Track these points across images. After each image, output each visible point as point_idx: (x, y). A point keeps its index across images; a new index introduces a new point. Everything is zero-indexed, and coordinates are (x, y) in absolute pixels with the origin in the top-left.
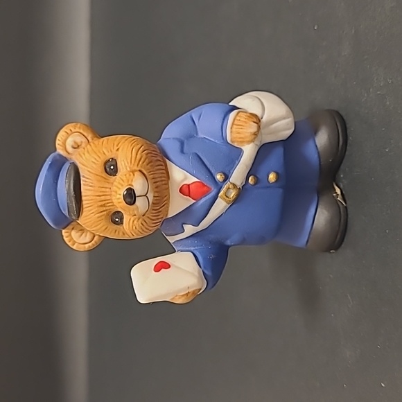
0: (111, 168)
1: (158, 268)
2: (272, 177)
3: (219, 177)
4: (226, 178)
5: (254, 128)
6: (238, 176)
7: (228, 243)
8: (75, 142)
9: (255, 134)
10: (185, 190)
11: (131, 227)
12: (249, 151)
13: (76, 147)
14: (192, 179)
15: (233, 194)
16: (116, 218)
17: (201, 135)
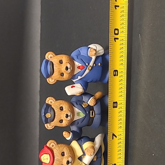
0: (61, 62)
1: (72, 87)
2: (99, 64)
3: (87, 64)
4: (89, 64)
5: (95, 52)
6: (91, 64)
7: (88, 81)
8: (51, 56)
9: (95, 54)
10: (79, 67)
11: (66, 76)
12: (94, 58)
13: (51, 57)
14: (80, 65)
15: (90, 68)
16: (62, 75)
17: (82, 54)
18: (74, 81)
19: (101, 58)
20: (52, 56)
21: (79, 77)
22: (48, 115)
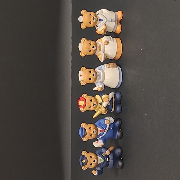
0: (90, 128)
1: (97, 142)
2: (112, 128)
3: (105, 129)
4: (106, 129)
7: (106, 138)
9: (109, 122)
10: (100, 131)
11: (93, 137)
12: (108, 125)
14: (101, 129)
15: (107, 131)
16: (91, 135)
17: (101, 123)
18: (98, 139)
19: (112, 124)
20: (85, 125)
21: (101, 137)
22: (84, 161)
